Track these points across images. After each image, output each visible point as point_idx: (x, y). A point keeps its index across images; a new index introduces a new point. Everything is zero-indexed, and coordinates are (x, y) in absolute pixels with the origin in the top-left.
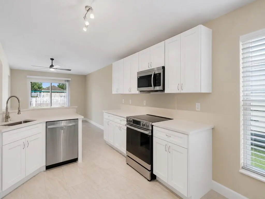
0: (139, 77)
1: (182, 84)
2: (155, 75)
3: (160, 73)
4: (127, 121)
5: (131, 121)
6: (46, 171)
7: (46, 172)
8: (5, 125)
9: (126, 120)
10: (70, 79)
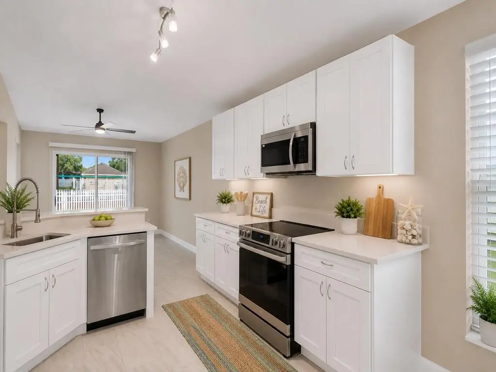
0: (264, 146)
1: (353, 157)
2: (296, 140)
3: (307, 136)
4: (241, 233)
5: (249, 235)
6: (87, 334)
7: (87, 336)
8: (12, 244)
9: (238, 231)
10: (133, 150)
